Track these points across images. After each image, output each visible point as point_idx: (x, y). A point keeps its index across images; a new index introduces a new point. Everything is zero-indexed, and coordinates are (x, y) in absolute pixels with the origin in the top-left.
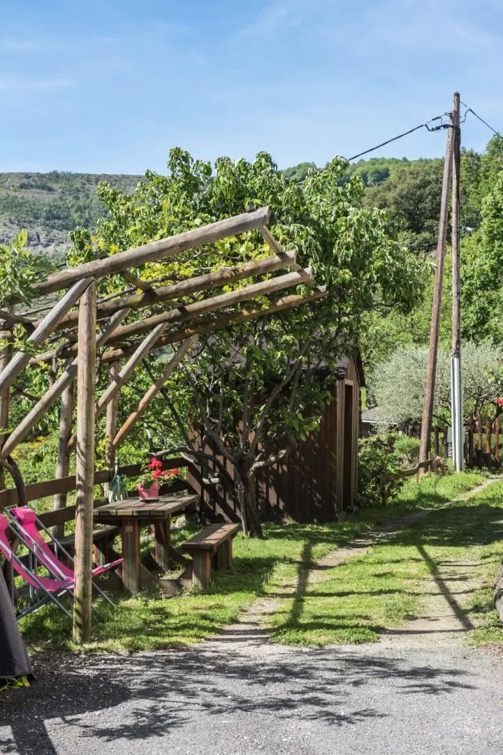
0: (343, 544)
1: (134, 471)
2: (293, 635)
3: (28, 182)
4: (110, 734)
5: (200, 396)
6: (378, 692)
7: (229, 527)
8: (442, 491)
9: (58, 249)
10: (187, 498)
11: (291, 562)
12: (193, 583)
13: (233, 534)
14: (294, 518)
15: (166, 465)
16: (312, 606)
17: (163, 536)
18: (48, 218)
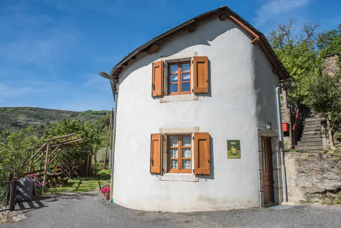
0: (87, 180)
1: (52, 169)
2: (76, 191)
3: (31, 109)
4: (49, 201)
5: (64, 156)
6: (85, 196)
7: (68, 177)
8: (106, 172)
9: (37, 123)
10: (61, 173)
11: (77, 183)
12: (61, 186)
13: (68, 179)
14: (79, 176)
15: (58, 168)
16: (79, 188)
17: (57, 179)
18: (35, 117)
